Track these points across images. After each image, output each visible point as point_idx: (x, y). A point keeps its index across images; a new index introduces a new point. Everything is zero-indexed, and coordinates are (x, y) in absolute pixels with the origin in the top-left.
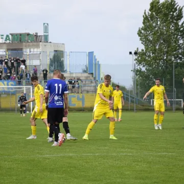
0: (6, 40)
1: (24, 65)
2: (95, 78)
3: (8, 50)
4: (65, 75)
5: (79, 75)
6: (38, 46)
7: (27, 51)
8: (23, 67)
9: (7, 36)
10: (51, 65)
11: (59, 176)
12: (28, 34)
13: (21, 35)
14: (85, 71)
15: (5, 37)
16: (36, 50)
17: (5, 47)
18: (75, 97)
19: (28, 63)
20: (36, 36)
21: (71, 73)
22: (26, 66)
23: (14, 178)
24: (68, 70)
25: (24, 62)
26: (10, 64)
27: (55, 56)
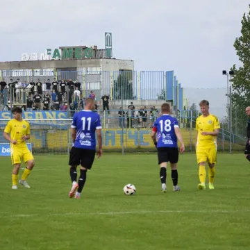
0: (54, 57)
1: (79, 89)
2: (175, 108)
3: (57, 69)
4: (135, 103)
6: (97, 65)
7: (82, 71)
8: (77, 92)
9: (56, 51)
10: (115, 89)
11: (128, 241)
12: (85, 48)
13: (74, 49)
14: (161, 98)
15: (52, 52)
16: (94, 69)
17: (53, 65)
18: (148, 133)
19: (83, 86)
20: (95, 50)
21: (142, 100)
22: (81, 92)
23: (68, 243)
24: (138, 96)
25: (78, 85)
26: (59, 89)
27: (120, 78)
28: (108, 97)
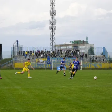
1: (79, 52)
2: (105, 57)
3: (73, 46)
4: (94, 56)
5: (100, 56)
6: (84, 45)
7: (80, 47)
8: (78, 53)
9: (73, 42)
10: (89, 52)
11: (92, 94)
12: (80, 41)
13: (78, 41)
14: (102, 54)
15: (72, 42)
16: (83, 46)
17: (72, 45)
18: (98, 64)
19: (80, 51)
20: (83, 41)
21: (96, 55)
23: (76, 94)
24: (95, 54)
25: (79, 51)
26: (74, 52)
27: (90, 49)
28: (87, 54)
